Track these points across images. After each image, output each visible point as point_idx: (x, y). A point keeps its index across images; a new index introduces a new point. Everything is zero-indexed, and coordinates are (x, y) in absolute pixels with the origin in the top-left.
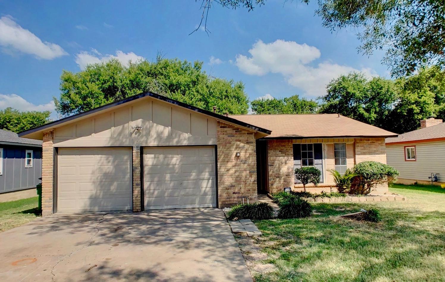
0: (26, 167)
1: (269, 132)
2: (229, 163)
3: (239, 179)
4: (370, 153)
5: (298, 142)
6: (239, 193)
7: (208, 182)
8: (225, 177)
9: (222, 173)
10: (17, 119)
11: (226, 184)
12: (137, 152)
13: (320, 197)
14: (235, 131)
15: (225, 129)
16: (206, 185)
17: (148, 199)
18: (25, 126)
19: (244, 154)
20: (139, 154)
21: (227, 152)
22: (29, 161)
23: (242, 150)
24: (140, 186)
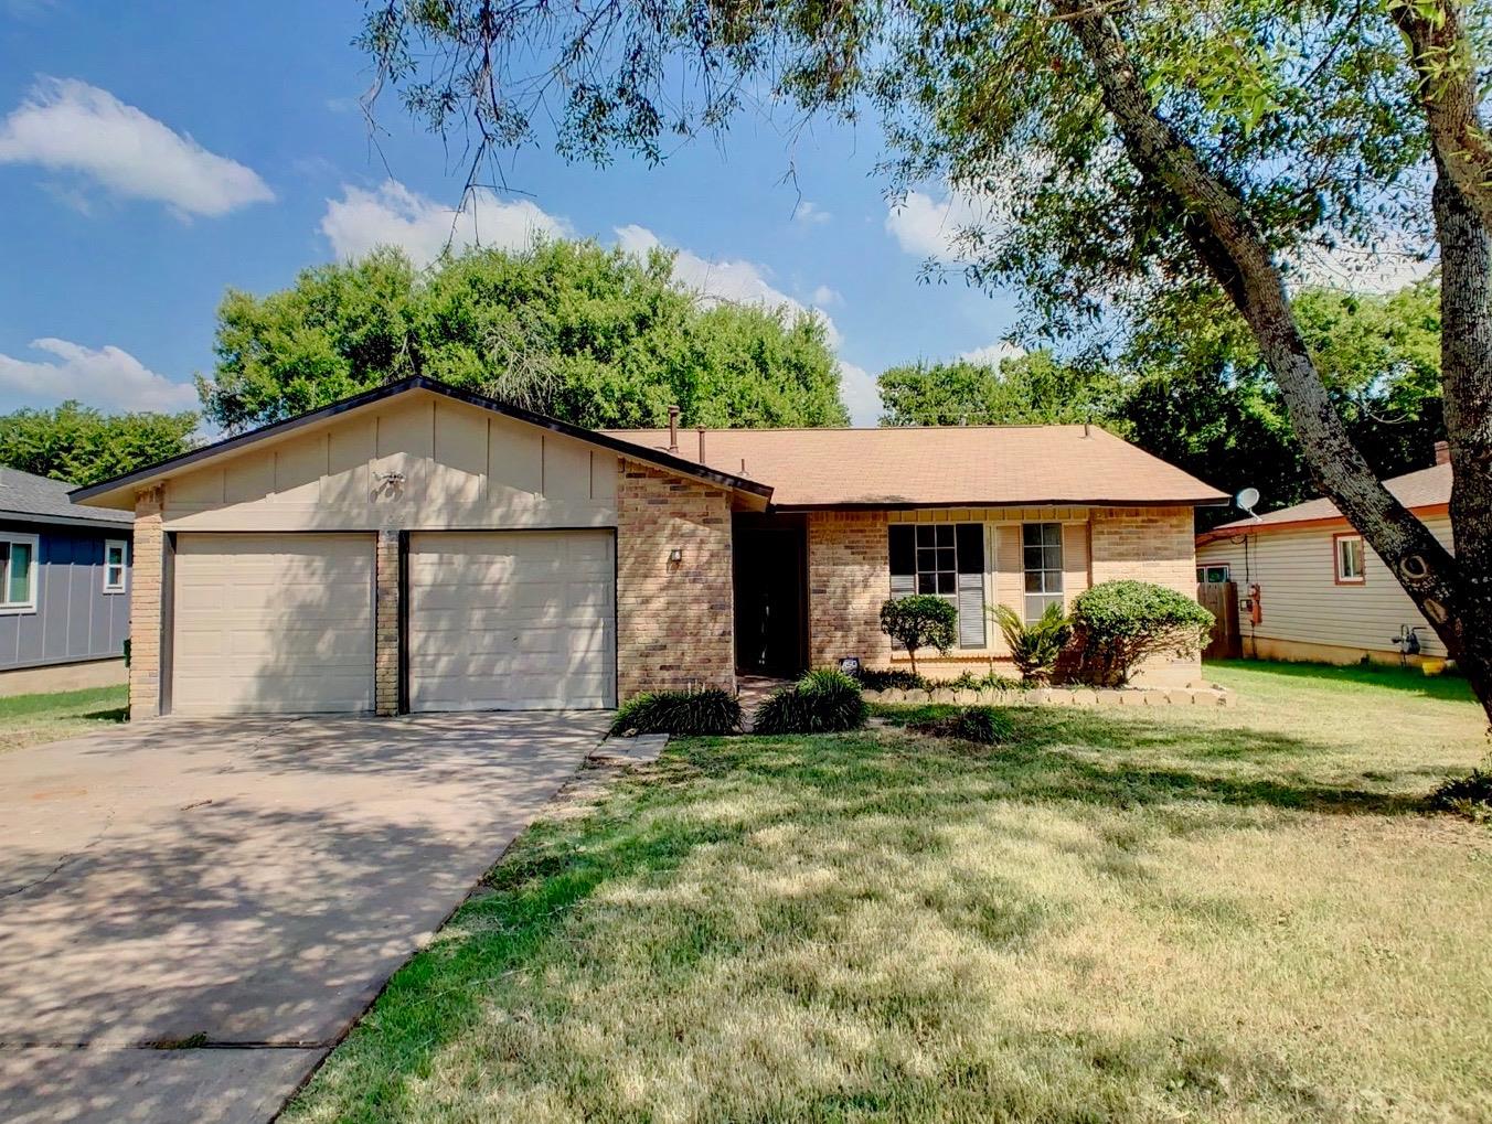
0: (106, 591)
1: (768, 491)
2: (649, 580)
3: (678, 626)
4: (1142, 555)
5: (905, 519)
6: (679, 667)
7: (592, 634)
8: (637, 620)
9: (628, 608)
10: (93, 440)
11: (641, 640)
12: (389, 548)
13: (947, 690)
14: (668, 486)
15: (642, 481)
16: (586, 645)
17: (420, 680)
18: (119, 462)
19: (695, 553)
20: (396, 551)
21: (645, 547)
22: (115, 573)
23: (687, 542)
24: (396, 644)
